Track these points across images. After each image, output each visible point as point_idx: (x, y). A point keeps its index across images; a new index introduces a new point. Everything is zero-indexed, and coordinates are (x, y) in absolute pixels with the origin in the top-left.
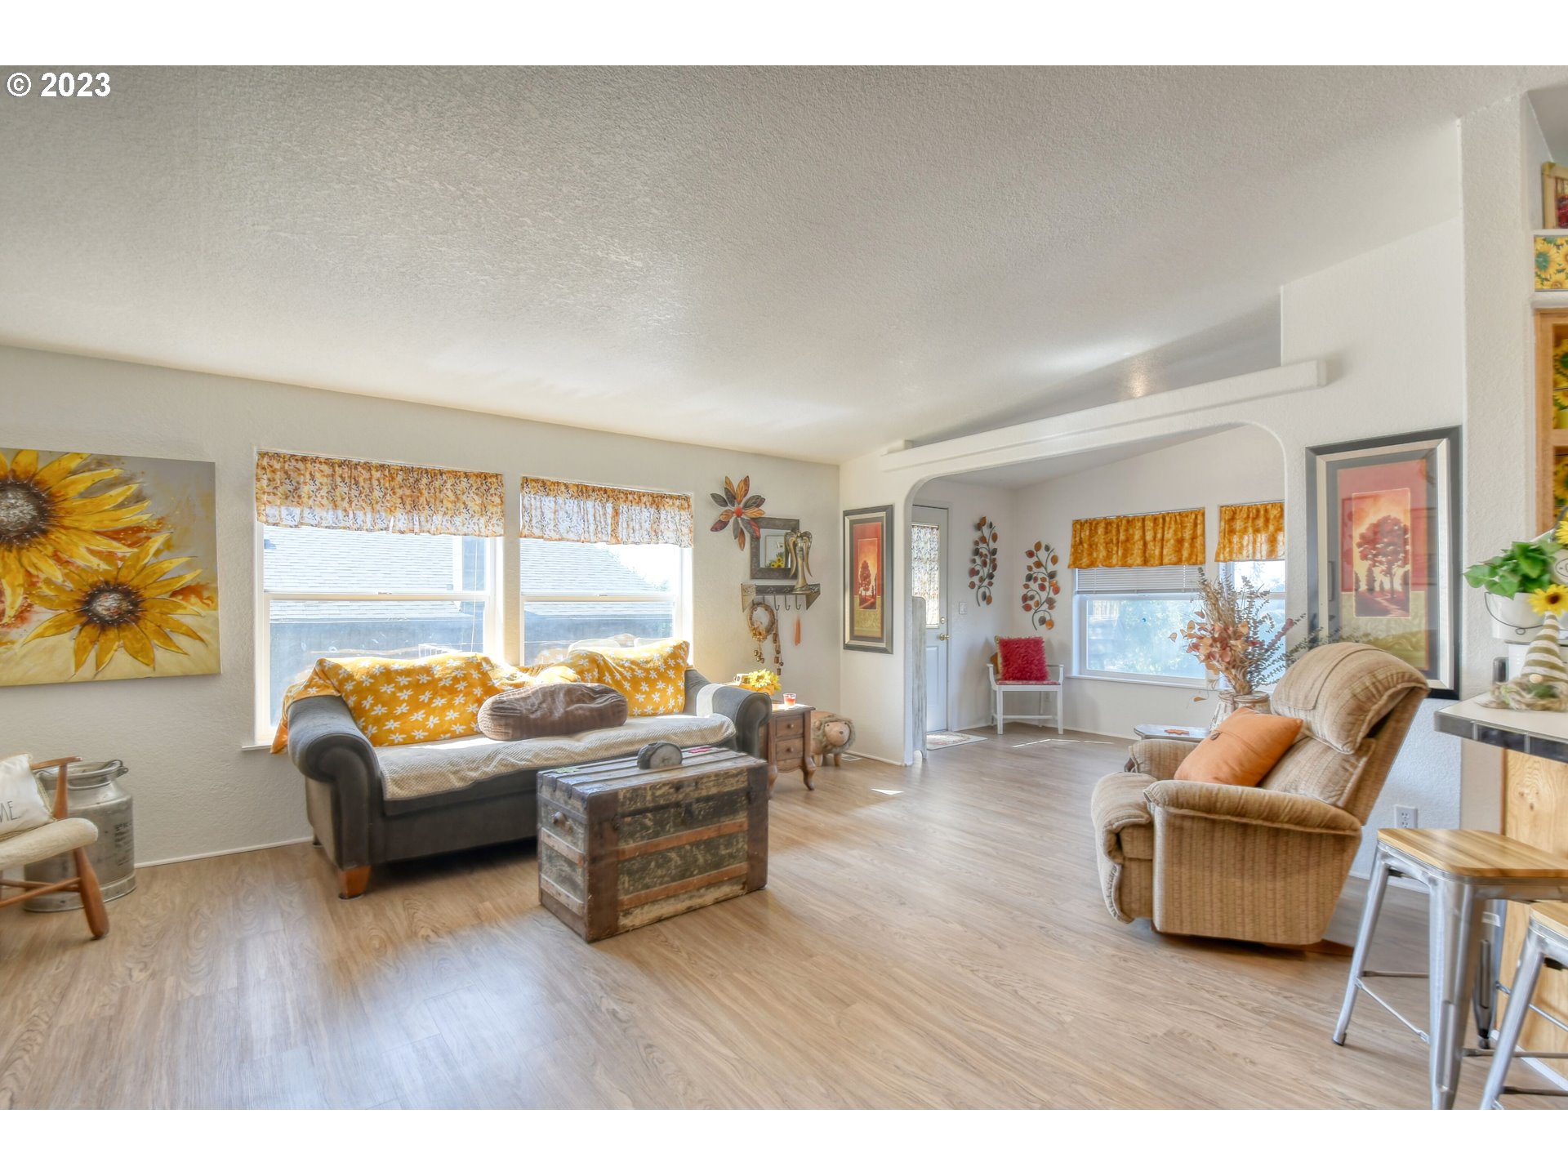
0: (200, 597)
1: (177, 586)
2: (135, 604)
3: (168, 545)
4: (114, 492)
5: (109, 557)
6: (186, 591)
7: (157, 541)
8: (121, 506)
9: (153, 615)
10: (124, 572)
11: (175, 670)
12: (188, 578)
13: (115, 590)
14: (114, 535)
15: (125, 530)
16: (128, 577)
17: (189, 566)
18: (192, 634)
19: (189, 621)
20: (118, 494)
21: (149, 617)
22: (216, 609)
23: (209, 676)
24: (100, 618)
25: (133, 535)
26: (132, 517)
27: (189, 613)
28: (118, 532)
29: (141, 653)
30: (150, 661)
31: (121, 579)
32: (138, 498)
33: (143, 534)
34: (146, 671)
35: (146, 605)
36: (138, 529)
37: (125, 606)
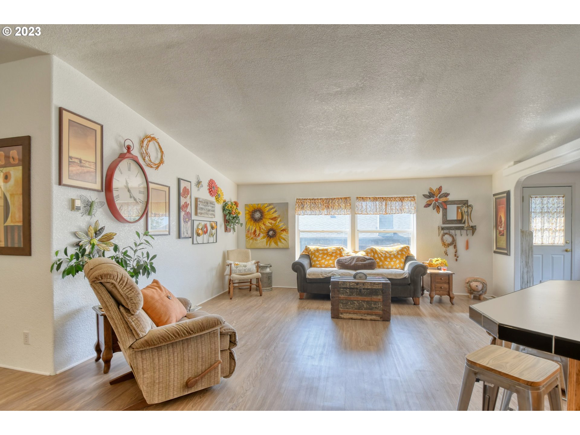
0: (286, 232)
1: (282, 229)
2: (275, 233)
3: (280, 221)
4: (272, 211)
5: (271, 223)
6: (283, 230)
7: (279, 220)
8: (273, 213)
9: (278, 235)
10: (273, 226)
11: (281, 247)
12: (284, 228)
13: (272, 230)
14: (272, 219)
15: (273, 218)
16: (274, 228)
17: (284, 225)
18: (284, 239)
19: (284, 236)
20: (273, 211)
21: (277, 236)
22: (288, 234)
23: (287, 248)
24: (270, 236)
25: (274, 219)
26: (275, 215)
27: (283, 235)
28: (272, 218)
29: (276, 243)
30: (277, 245)
31: (273, 228)
32: (276, 211)
33: (276, 219)
34: (277, 247)
35: (277, 233)
36: (275, 218)
37: (274, 233)
